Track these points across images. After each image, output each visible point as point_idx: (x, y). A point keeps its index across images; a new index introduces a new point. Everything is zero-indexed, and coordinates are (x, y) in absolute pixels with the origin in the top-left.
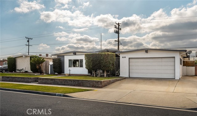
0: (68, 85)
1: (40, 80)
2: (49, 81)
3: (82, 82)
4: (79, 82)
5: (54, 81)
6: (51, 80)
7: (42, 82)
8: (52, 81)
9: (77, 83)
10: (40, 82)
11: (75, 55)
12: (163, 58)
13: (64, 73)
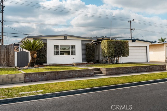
0: (141, 72)
1: (109, 70)
2: (121, 71)
3: (152, 67)
4: (150, 68)
5: (126, 70)
6: (123, 69)
7: (112, 73)
8: (124, 71)
9: (148, 69)
10: (108, 73)
11: (65, 39)
12: (140, 47)
13: (47, 63)
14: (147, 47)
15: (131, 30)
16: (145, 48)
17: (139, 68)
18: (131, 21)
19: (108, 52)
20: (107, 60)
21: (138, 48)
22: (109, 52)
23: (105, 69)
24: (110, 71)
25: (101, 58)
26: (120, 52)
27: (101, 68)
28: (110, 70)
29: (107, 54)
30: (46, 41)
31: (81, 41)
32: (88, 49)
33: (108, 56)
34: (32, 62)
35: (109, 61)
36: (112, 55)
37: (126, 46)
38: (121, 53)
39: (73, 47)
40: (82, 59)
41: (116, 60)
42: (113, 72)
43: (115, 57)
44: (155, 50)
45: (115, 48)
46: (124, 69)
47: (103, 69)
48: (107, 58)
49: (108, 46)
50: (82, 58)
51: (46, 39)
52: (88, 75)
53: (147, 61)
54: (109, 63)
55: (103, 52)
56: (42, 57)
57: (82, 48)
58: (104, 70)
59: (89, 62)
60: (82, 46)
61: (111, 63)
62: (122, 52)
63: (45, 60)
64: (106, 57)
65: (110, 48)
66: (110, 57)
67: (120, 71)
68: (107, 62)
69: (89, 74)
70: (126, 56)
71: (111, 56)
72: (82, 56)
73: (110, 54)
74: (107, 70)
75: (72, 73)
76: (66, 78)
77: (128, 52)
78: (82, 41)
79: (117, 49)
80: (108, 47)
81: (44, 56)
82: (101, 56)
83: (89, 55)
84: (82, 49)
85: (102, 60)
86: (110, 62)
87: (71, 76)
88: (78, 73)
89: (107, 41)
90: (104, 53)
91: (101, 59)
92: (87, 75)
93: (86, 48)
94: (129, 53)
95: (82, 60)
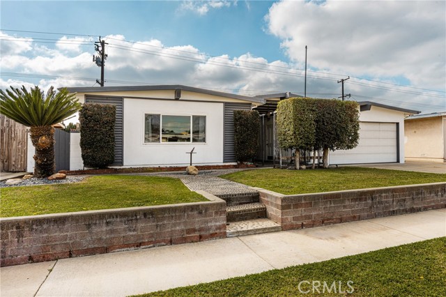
2: (349, 208)
8: (359, 206)
10: (294, 219)
11: (177, 99)
12: (381, 124)
13: (122, 164)
14: (398, 124)
15: (343, 97)
16: (394, 127)
17: (417, 194)
18: (343, 80)
19: (295, 133)
20: (293, 159)
21: (376, 127)
22: (299, 134)
23: (279, 202)
24: (301, 211)
25: (276, 151)
26: (332, 134)
27: (266, 195)
28: (301, 206)
29: (293, 140)
30: (122, 103)
31: (222, 104)
32: (241, 125)
33: (295, 146)
34: (39, 162)
35: (298, 159)
36: (307, 144)
37: (351, 116)
38: (335, 139)
39: (199, 121)
40: (224, 153)
41: (317, 158)
42: (314, 213)
43: (315, 150)
44: (415, 132)
45: (317, 121)
46: (360, 200)
47: (269, 200)
48: (294, 151)
49: (295, 115)
50: (224, 150)
51: (121, 99)
52: (194, 230)
53: (398, 161)
54: (298, 167)
55: (280, 134)
56: (102, 147)
57: (225, 123)
58: (276, 206)
59: (242, 163)
60: (224, 119)
61: (304, 167)
62: (337, 135)
63: (109, 157)
64: (289, 150)
65: (302, 123)
66: (301, 148)
67: (345, 207)
68: (292, 163)
69: (200, 230)
70: (350, 147)
71: (305, 147)
72: (224, 146)
73: (301, 138)
74: (288, 207)
75: (104, 228)
76: (70, 256)
77: (356, 134)
78: (226, 104)
79: (324, 124)
80: (295, 120)
81: (105, 143)
82: (274, 145)
83: (242, 142)
84: (224, 126)
85: (279, 158)
86: (301, 164)
87: (100, 239)
88: (140, 225)
89: (294, 100)
90: (283, 137)
91: (274, 153)
92: (189, 231)
93: (235, 125)
94: (358, 137)
95: (224, 157)
